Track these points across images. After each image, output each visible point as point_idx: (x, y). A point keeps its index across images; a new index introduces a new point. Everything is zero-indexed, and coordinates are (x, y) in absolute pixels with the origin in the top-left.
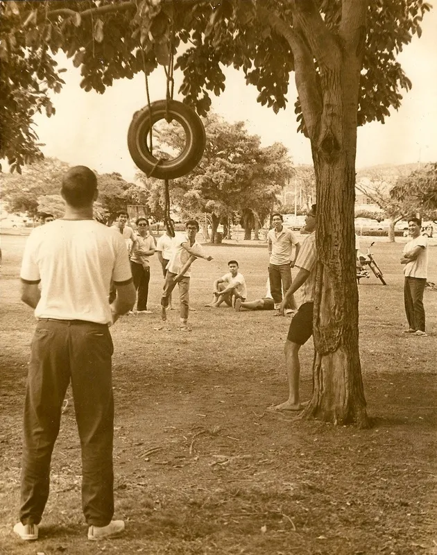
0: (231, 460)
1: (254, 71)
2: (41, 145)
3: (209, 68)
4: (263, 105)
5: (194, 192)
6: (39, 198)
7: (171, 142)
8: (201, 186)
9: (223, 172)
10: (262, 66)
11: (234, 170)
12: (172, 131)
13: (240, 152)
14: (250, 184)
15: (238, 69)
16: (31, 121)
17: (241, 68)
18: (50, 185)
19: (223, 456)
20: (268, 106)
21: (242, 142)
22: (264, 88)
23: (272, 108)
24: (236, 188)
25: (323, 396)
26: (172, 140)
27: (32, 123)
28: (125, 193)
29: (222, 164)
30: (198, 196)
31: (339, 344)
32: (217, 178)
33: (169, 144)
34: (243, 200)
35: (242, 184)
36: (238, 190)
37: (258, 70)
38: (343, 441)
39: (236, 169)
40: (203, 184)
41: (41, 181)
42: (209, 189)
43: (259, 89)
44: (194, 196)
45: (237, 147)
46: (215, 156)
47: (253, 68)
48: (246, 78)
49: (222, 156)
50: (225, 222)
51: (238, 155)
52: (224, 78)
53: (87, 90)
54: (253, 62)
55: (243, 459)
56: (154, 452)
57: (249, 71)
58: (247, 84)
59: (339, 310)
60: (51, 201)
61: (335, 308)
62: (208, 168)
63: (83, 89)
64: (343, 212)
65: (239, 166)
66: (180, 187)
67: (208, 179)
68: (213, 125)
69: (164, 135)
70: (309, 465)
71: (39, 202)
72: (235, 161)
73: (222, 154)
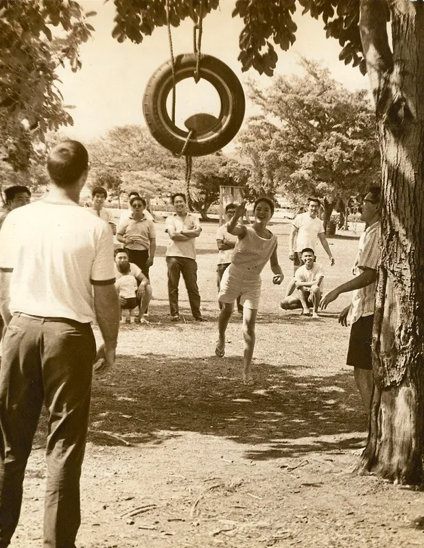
0: (242, 527)
1: (335, 20)
2: (70, 107)
3: (276, 15)
4: (346, 63)
5: (303, 173)
6: (122, 174)
7: (279, 112)
8: (311, 166)
9: (338, 149)
10: (346, 14)
11: (352, 146)
12: (280, 99)
13: (361, 126)
14: (371, 165)
15: (317, 18)
16: (55, 78)
17: (321, 16)
18: (136, 159)
19: (232, 522)
20: (354, 66)
21: (363, 114)
22: (348, 42)
23: (358, 67)
24: (355, 169)
25: (381, 444)
26: (279, 108)
27: (55, 79)
28: (222, 170)
29: (338, 140)
30: (306, 177)
31: (404, 377)
32: (331, 156)
33: (276, 114)
34: (362, 183)
35: (361, 164)
36: (357, 171)
37: (341, 18)
38: (401, 507)
39: (355, 146)
40: (314, 163)
41: (127, 155)
42: (322, 169)
43: (342, 44)
44: (302, 178)
45: (357, 119)
46: (329, 130)
47: (336, 16)
48: (325, 29)
49: (338, 130)
50: (341, 209)
51: (358, 129)
52: (294, 28)
53: (120, 40)
54: (335, 9)
55: (257, 527)
56: (142, 512)
57: (330, 20)
58: (327, 37)
59: (406, 331)
60: (137, 178)
61: (400, 328)
62: (322, 144)
63: (116, 40)
64: (415, 202)
65: (357, 142)
66: (288, 166)
67: (320, 156)
68: (329, 92)
69: (270, 103)
70: (341, 542)
71: (122, 179)
72: (355, 136)
73: (338, 127)
